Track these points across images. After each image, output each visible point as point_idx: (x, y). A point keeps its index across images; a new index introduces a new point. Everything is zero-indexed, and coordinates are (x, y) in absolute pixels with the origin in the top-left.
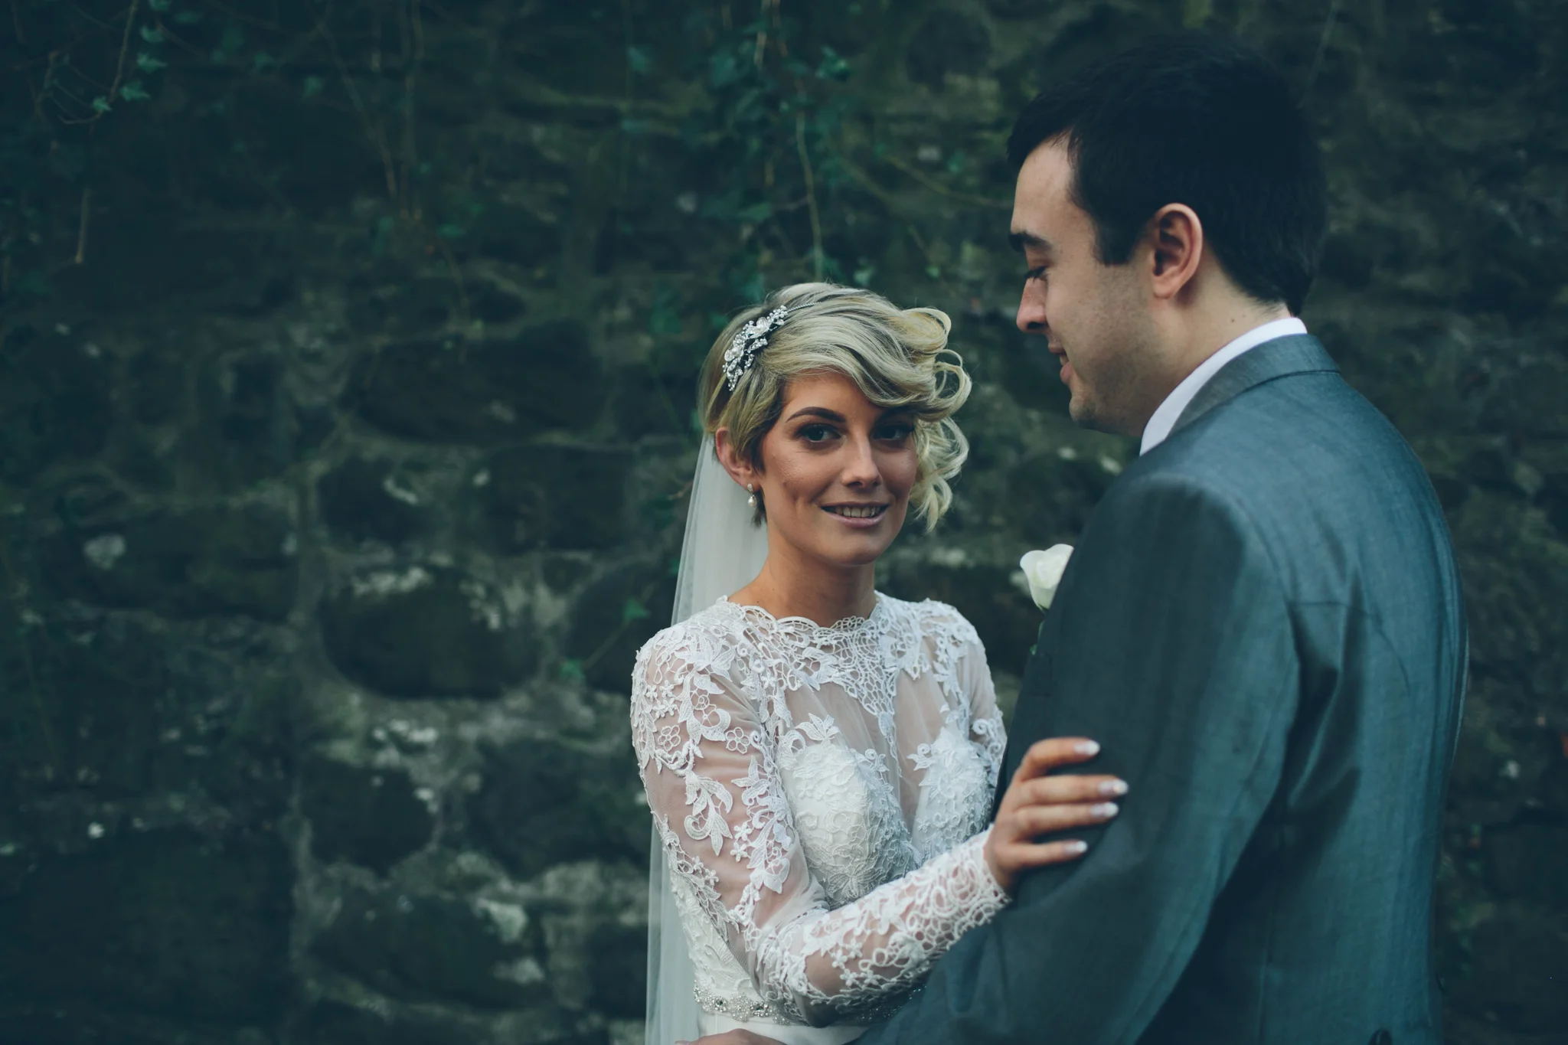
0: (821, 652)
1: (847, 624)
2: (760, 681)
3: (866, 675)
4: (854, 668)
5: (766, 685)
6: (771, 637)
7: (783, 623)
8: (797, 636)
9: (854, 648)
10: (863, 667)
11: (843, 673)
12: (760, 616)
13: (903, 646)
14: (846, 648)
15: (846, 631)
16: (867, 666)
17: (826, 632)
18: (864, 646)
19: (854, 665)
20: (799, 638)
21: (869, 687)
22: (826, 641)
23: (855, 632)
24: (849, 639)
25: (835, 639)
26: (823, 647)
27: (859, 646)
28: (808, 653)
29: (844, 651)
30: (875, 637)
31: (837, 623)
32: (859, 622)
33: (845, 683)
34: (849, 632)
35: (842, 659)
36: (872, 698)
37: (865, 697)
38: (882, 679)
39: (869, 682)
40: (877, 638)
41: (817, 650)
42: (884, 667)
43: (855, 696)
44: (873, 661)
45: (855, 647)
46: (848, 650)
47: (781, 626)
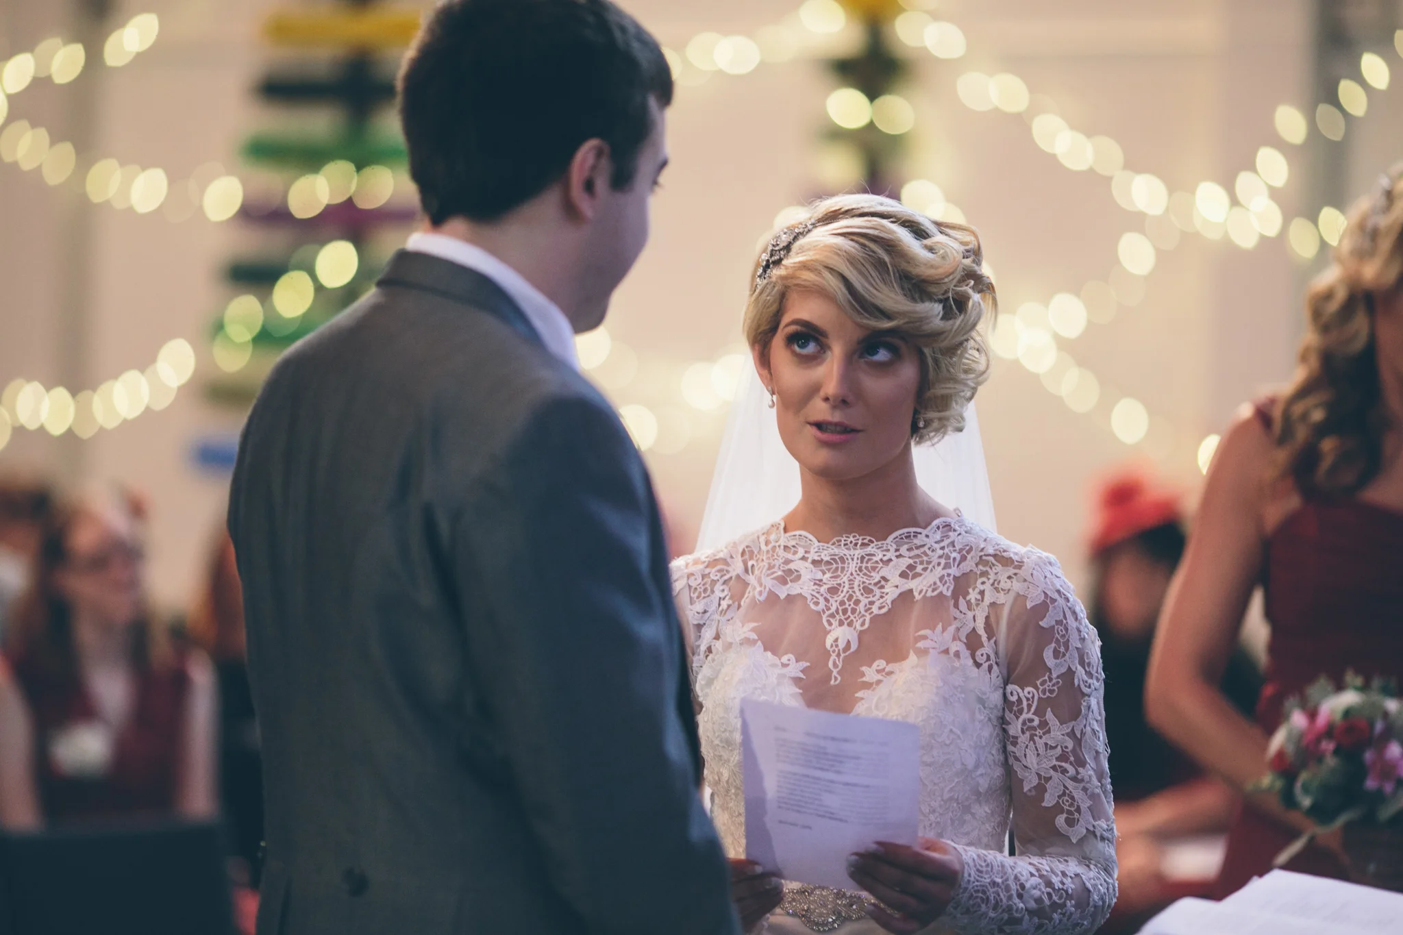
0: (812, 566)
1: (848, 542)
3: (848, 592)
4: (840, 585)
7: (790, 536)
8: (794, 549)
9: (852, 566)
11: (818, 587)
13: (925, 569)
14: (840, 565)
15: (848, 548)
16: (856, 583)
17: (825, 548)
18: (864, 565)
19: (839, 582)
21: (842, 603)
22: (820, 556)
23: (857, 552)
24: (849, 557)
25: (830, 555)
26: (814, 562)
27: (858, 565)
28: (795, 565)
29: (837, 568)
30: (883, 558)
31: (835, 540)
32: (866, 541)
33: (813, 595)
34: (852, 550)
35: (829, 574)
36: (838, 613)
37: (830, 612)
38: (866, 598)
39: (845, 599)
40: (890, 560)
41: (808, 564)
44: (867, 581)
45: (855, 565)
46: (842, 567)
47: (785, 539)
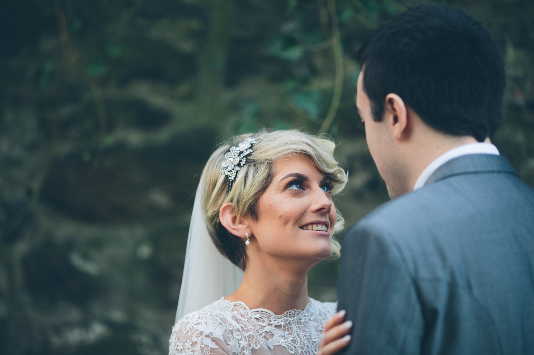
0: (275, 328)
1: (291, 313)
2: (239, 343)
3: (301, 342)
4: (294, 338)
5: (242, 346)
6: (247, 319)
7: (254, 312)
8: (261, 320)
9: (294, 327)
10: (299, 337)
11: (286, 340)
12: (241, 307)
14: (289, 327)
15: (290, 317)
16: (302, 337)
17: (279, 317)
18: (300, 326)
19: (294, 336)
20: (262, 321)
21: (302, 348)
22: (278, 322)
23: (296, 318)
24: (292, 322)
25: (284, 321)
26: (276, 326)
27: (297, 326)
28: (267, 329)
29: (288, 329)
30: (306, 321)
31: (285, 313)
32: (298, 312)
33: (288, 345)
34: (292, 318)
35: (287, 333)
38: (310, 344)
39: (302, 345)
40: (308, 322)
41: (272, 328)
42: (311, 339)
43: (293, 353)
44: (306, 334)
45: (295, 326)
46: (291, 328)
47: (252, 314)
